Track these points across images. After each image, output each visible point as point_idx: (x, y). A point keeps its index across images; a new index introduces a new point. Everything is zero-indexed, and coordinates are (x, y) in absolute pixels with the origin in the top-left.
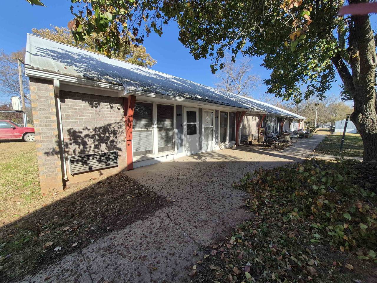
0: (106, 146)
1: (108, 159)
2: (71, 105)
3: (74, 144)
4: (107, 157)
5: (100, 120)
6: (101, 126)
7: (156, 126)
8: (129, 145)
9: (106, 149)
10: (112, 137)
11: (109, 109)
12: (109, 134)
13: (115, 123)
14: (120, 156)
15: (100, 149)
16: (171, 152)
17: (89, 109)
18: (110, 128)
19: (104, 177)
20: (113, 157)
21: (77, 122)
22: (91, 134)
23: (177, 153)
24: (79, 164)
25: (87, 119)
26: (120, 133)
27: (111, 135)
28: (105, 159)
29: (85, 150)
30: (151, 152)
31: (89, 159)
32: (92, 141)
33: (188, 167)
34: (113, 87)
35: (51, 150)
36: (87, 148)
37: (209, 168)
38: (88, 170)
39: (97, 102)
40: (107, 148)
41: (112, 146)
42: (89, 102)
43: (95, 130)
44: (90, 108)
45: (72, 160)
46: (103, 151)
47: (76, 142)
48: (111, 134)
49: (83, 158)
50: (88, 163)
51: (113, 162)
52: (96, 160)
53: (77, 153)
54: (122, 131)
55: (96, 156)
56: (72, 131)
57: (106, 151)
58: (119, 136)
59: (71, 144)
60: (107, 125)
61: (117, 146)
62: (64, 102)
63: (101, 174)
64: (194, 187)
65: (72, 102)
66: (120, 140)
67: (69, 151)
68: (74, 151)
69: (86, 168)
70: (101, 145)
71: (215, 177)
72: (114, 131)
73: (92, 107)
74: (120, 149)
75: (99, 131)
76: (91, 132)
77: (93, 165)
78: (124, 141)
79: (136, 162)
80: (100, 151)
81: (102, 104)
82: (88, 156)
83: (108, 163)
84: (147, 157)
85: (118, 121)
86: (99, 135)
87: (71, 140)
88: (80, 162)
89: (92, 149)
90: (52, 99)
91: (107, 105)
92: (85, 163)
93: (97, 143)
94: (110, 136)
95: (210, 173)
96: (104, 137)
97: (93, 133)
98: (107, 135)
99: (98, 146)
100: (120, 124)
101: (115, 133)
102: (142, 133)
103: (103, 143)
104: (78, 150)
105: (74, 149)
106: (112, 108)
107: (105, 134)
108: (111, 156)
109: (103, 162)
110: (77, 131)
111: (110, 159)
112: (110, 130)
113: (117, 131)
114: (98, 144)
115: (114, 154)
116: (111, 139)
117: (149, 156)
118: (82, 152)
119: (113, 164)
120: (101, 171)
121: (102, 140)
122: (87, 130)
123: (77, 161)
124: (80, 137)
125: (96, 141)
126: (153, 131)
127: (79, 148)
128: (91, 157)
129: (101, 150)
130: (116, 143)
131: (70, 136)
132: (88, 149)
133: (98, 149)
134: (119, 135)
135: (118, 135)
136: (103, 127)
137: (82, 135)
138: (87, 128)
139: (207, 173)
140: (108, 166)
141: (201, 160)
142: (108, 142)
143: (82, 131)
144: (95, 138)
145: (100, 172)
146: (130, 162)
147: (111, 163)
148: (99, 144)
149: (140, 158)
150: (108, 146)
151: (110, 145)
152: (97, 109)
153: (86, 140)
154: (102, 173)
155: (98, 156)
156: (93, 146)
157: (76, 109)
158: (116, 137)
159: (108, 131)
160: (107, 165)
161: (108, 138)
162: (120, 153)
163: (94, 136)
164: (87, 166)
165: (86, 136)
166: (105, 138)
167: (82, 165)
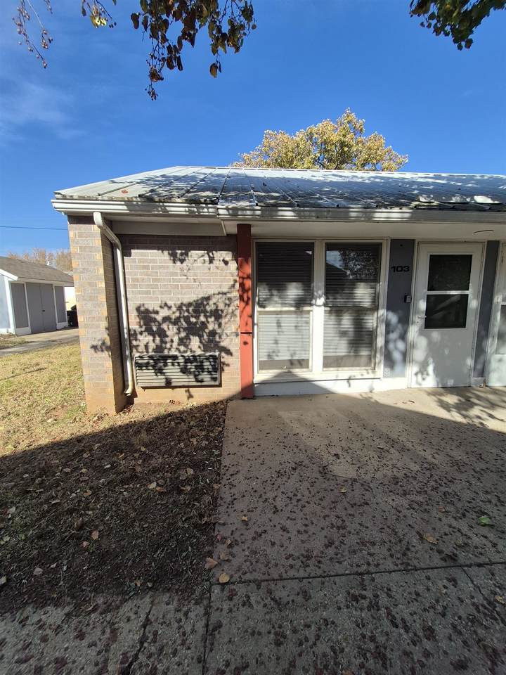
0: (201, 342)
1: (200, 368)
2: (140, 261)
3: (146, 333)
4: (199, 364)
5: (189, 287)
6: (191, 300)
7: (321, 301)
8: (245, 343)
9: (200, 347)
10: (213, 324)
11: (207, 264)
12: (206, 317)
13: (219, 293)
14: (228, 365)
15: (190, 347)
16: (364, 372)
17: (168, 267)
18: (208, 304)
19: (194, 402)
20: (210, 367)
21: (148, 293)
22: (173, 317)
23: (381, 376)
24: (150, 371)
25: (165, 286)
26: (229, 317)
27: (209, 320)
28: (193, 367)
29: (164, 345)
30: (304, 363)
31: (166, 365)
32: (175, 330)
33: (396, 430)
34: (195, 210)
35: (100, 343)
36: (166, 343)
37: (480, 466)
38: (163, 384)
39: (183, 252)
40: (202, 346)
41: (212, 342)
42: (170, 252)
43: (180, 308)
44: (171, 264)
45: (140, 362)
46: (194, 352)
47: (149, 331)
48: (210, 317)
49: (156, 361)
50: (164, 371)
51: (209, 376)
52: (178, 367)
53: (150, 350)
54: (233, 312)
55: (177, 361)
56: (142, 309)
57: (199, 352)
58: (226, 323)
59: (141, 333)
60: (203, 298)
61: (222, 344)
62: (130, 255)
63: (190, 396)
64: (352, 540)
65: (142, 255)
66: (228, 332)
67: (138, 346)
68: (146, 347)
69: (161, 380)
70: (190, 339)
71: (485, 531)
72: (217, 310)
73: (174, 262)
74: (229, 350)
75: (188, 311)
76: (174, 313)
77: (172, 377)
78: (237, 335)
79: (263, 383)
80: (189, 351)
81: (194, 254)
82: (165, 358)
83: (200, 377)
84: (295, 376)
85: (225, 290)
86: (187, 319)
87: (141, 327)
88: (151, 368)
89: (175, 345)
90: (99, 251)
91: (203, 256)
92: (159, 371)
93: (183, 334)
94: (208, 322)
95: (467, 495)
96: (196, 323)
97: (177, 314)
98: (202, 319)
99: (185, 341)
100: (229, 295)
101: (217, 315)
102: (284, 316)
103: (194, 334)
104: (152, 346)
105: (145, 343)
106: (212, 260)
107: (197, 317)
108: (207, 365)
109: (191, 373)
110: (151, 309)
111: (204, 369)
112: (208, 308)
113: (222, 311)
114: (185, 337)
115: (211, 360)
116: (211, 327)
117: (301, 373)
118: (159, 349)
119: (209, 380)
120: (191, 389)
121: (194, 330)
122: (166, 308)
123: (147, 365)
124: (155, 320)
125: (182, 330)
126: (311, 313)
127: (154, 341)
128: (169, 361)
129: (191, 350)
130: (220, 337)
131: (140, 319)
132: (168, 346)
133: (186, 346)
134: (227, 320)
135: (223, 321)
136: (194, 303)
137: (159, 318)
138: (166, 305)
139: (456, 487)
140: (199, 384)
141: (465, 417)
142: (205, 334)
143: (158, 309)
144: (179, 323)
145: (188, 391)
146: (247, 381)
147: (206, 377)
148: (187, 337)
149: (276, 377)
150: (204, 341)
151: (207, 340)
152: (185, 264)
153: (165, 326)
154: (193, 394)
155: (181, 361)
156: (176, 339)
157: (146, 267)
158: (220, 325)
159: (205, 311)
160: (197, 381)
161: (204, 325)
162: (225, 358)
163: (178, 319)
164: (163, 377)
165: (166, 319)
166: (198, 326)
167: (154, 374)
